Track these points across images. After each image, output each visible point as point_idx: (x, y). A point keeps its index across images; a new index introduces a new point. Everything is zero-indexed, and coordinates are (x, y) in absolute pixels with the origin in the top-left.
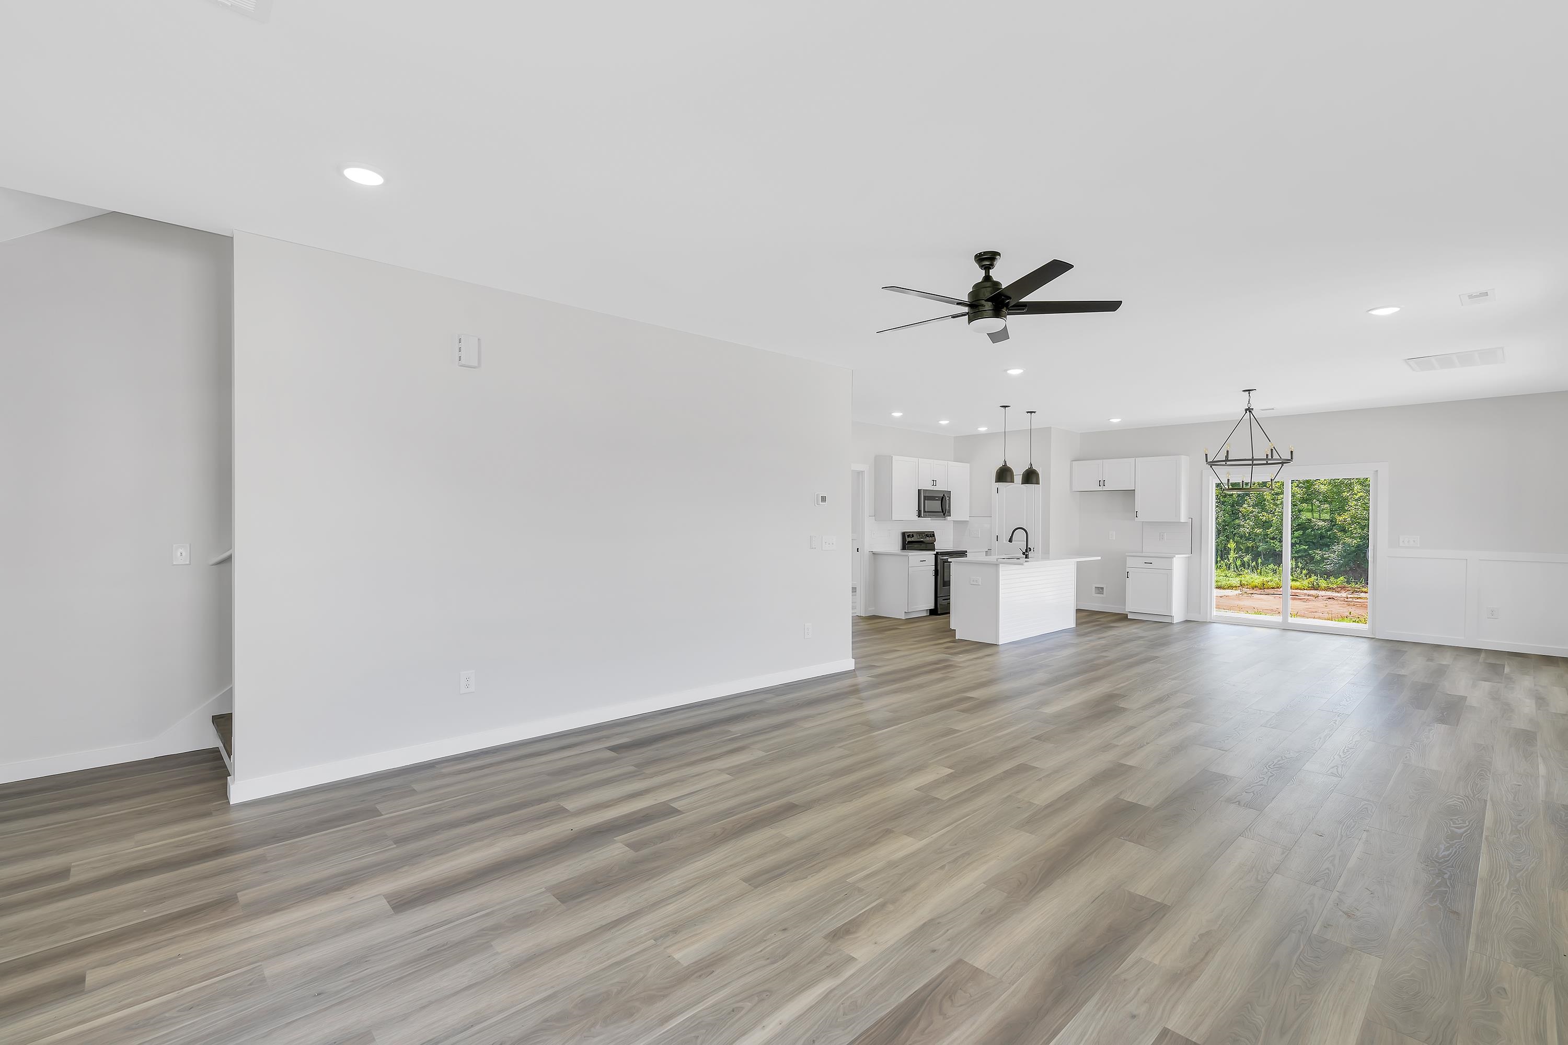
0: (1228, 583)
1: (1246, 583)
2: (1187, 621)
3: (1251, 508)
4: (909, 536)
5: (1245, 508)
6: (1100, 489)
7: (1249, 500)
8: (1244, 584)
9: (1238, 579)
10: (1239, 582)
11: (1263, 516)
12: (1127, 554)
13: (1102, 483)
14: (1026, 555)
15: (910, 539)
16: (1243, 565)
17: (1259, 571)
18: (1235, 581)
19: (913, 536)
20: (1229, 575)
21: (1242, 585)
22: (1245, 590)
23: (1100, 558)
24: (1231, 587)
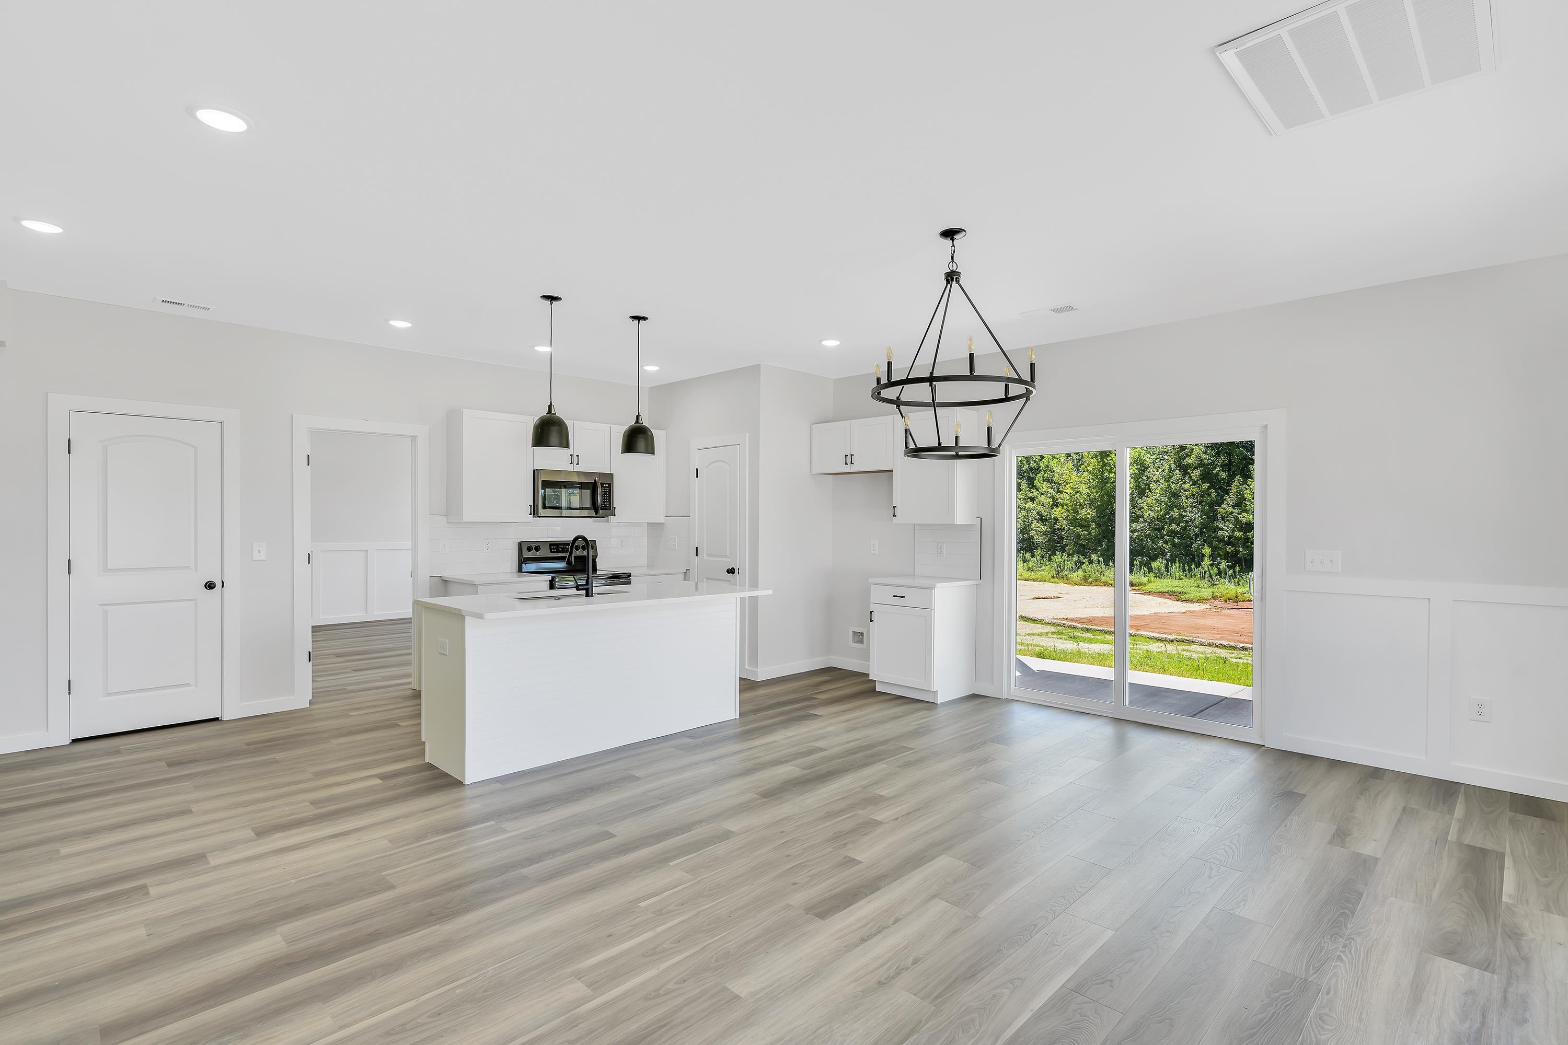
0: (1198, 594)
1: (1219, 595)
2: (974, 696)
3: (1231, 509)
4: (529, 549)
5: (1224, 508)
6: (848, 469)
7: (1229, 499)
8: (1217, 596)
9: (1211, 590)
10: (1211, 594)
11: (1244, 517)
12: (871, 580)
13: (849, 459)
14: (587, 590)
15: (530, 555)
16: (1219, 573)
17: (1236, 580)
18: (1206, 592)
19: (537, 549)
20: (1201, 586)
21: (1214, 597)
22: (1216, 603)
23: (770, 592)
24: (1200, 600)
